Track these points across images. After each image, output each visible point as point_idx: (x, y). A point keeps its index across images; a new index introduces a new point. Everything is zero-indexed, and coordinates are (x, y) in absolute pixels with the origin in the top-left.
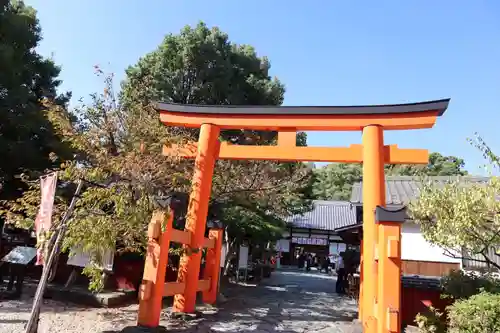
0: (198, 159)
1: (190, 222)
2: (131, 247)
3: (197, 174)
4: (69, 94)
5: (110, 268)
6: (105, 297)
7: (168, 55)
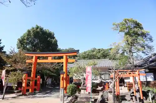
0: (33, 63)
1: (32, 75)
2: (20, 81)
3: (33, 66)
4: (4, 46)
5: (16, 86)
6: (16, 91)
7: (28, 35)
